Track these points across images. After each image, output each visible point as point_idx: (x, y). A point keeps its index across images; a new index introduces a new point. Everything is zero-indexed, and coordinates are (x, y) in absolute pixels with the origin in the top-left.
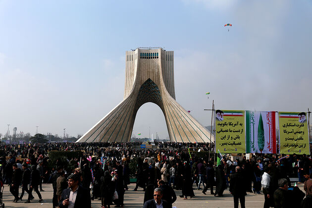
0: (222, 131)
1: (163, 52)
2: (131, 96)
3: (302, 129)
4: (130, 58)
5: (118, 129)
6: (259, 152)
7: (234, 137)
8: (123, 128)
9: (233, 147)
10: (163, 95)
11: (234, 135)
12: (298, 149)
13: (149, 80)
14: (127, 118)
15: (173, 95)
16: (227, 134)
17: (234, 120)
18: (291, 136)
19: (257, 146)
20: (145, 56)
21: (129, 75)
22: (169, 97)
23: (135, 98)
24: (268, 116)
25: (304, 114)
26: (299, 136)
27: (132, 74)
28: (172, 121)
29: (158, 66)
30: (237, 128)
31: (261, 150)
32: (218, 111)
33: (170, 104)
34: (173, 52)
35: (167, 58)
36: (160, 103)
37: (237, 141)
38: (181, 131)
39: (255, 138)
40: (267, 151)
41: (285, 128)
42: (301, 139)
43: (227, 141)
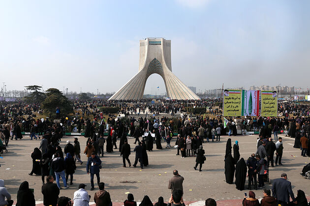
0: (227, 102)
1: (164, 40)
2: (143, 70)
3: (274, 101)
4: (142, 44)
5: (135, 90)
6: (249, 115)
7: (235, 106)
8: (139, 90)
9: (234, 112)
10: (164, 69)
11: (235, 105)
12: (271, 113)
13: (155, 59)
14: (141, 84)
15: (170, 68)
16: (230, 104)
17: (235, 96)
18: (268, 105)
19: (248, 112)
20: (152, 43)
21: (142, 56)
22: (168, 70)
23: (146, 71)
24: (255, 93)
25: (275, 92)
26: (272, 105)
27: (144, 55)
28: (170, 86)
29: (161, 50)
30: (237, 101)
31: (250, 114)
32: (225, 90)
33: (168, 75)
34: (170, 41)
35: (167, 44)
36: (162, 74)
37: (236, 109)
38: (176, 92)
39: (247, 107)
40: (253, 114)
41: (264, 101)
42: (273, 107)
43: (231, 109)
